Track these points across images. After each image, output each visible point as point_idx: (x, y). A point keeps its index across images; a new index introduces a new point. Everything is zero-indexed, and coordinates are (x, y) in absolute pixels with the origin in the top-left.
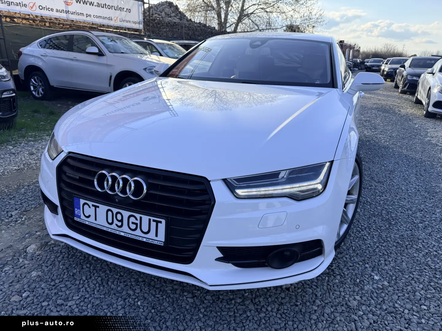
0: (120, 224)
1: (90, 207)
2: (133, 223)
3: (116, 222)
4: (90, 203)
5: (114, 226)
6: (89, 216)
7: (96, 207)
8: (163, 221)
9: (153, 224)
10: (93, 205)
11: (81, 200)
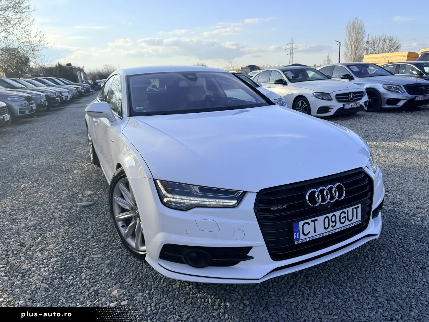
0: (334, 224)
1: (309, 224)
2: (343, 218)
3: (331, 224)
4: (309, 221)
5: (330, 228)
6: (309, 232)
7: (314, 221)
8: (360, 205)
9: (355, 210)
10: (312, 221)
11: (300, 222)
